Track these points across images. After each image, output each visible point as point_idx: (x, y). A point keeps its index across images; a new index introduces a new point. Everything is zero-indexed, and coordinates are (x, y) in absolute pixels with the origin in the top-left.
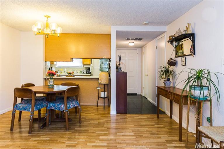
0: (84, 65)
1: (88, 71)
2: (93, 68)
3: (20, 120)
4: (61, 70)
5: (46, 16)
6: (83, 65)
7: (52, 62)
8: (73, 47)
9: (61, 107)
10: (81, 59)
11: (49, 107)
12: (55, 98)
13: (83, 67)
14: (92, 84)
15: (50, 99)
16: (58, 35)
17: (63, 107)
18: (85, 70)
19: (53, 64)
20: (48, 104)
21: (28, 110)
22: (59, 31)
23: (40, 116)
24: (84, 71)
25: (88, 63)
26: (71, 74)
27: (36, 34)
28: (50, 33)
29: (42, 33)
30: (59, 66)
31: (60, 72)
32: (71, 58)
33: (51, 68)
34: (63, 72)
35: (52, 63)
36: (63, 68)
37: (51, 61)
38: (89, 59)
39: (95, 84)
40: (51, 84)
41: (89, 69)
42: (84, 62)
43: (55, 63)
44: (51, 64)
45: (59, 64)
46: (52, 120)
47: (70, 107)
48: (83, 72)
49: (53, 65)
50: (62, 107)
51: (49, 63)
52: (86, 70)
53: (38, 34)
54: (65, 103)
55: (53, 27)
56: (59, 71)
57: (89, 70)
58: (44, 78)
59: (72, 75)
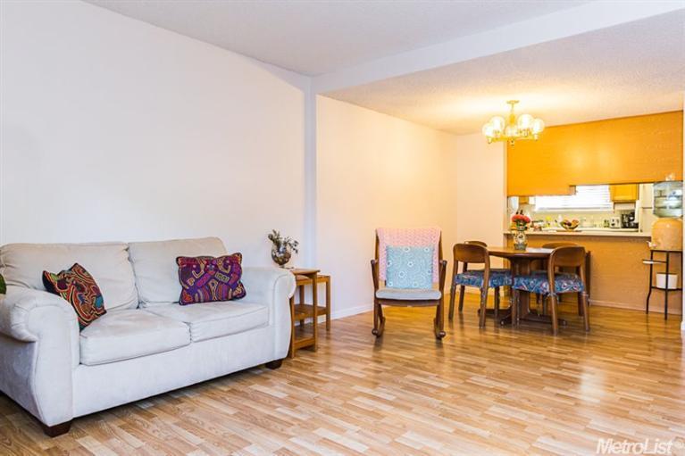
0: (615, 203)
1: (630, 220)
2: (643, 211)
3: (461, 309)
4: (548, 218)
5: (509, 103)
6: (612, 203)
7: (524, 196)
8: (577, 157)
9: (541, 285)
10: (608, 186)
11: (517, 285)
12: (529, 271)
13: (612, 210)
14: (631, 253)
15: (517, 271)
16: (536, 138)
17: (546, 286)
18: (619, 218)
19: (526, 203)
20: (515, 279)
21: (478, 285)
22: (537, 128)
23: (498, 306)
24: (615, 222)
25: (629, 198)
26: (570, 224)
27: (490, 140)
28: (517, 135)
29: (502, 139)
30: (542, 209)
31: (545, 223)
32: (571, 186)
33: (522, 211)
34: (553, 223)
35: (524, 202)
36: (553, 213)
37: (522, 194)
38: (630, 186)
39: (639, 252)
40: (521, 241)
41: (633, 214)
42: (613, 194)
43: (531, 200)
44: (520, 204)
45: (541, 204)
46: (523, 317)
47: (561, 289)
48: (611, 222)
49: (526, 206)
50: (544, 285)
51: (515, 202)
52: (623, 218)
53: (493, 140)
54: (551, 281)
55: (525, 122)
56: (542, 221)
57: (632, 218)
58: (505, 234)
59: (573, 228)
